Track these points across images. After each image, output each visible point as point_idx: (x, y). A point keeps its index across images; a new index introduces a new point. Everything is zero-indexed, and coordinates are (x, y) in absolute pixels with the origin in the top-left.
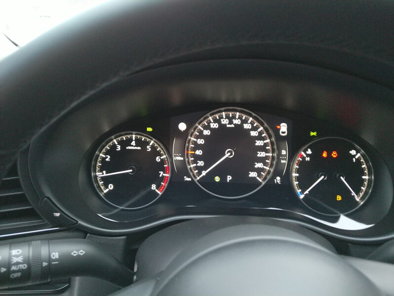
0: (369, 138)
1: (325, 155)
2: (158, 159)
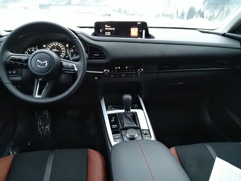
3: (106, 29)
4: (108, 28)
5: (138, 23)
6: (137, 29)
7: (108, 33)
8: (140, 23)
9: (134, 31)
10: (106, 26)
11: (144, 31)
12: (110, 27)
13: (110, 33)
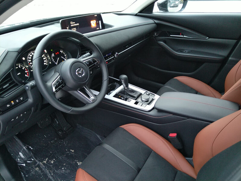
0: (62, 47)
1: (56, 54)
2: (23, 68)
3: (71, 26)
4: (73, 24)
5: (95, 16)
6: (95, 21)
7: (74, 29)
8: (96, 15)
9: (93, 23)
10: (72, 23)
11: (100, 22)
12: (74, 23)
13: (75, 28)
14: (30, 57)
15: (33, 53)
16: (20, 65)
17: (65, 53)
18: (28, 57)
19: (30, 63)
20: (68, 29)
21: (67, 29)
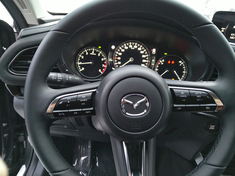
1: (169, 62)
2: (102, 59)
3: (234, 27)
14: (123, 48)
15: (132, 44)
16: (101, 52)
17: (186, 68)
18: (120, 48)
19: (117, 57)
20: (223, 30)
21: (221, 30)
